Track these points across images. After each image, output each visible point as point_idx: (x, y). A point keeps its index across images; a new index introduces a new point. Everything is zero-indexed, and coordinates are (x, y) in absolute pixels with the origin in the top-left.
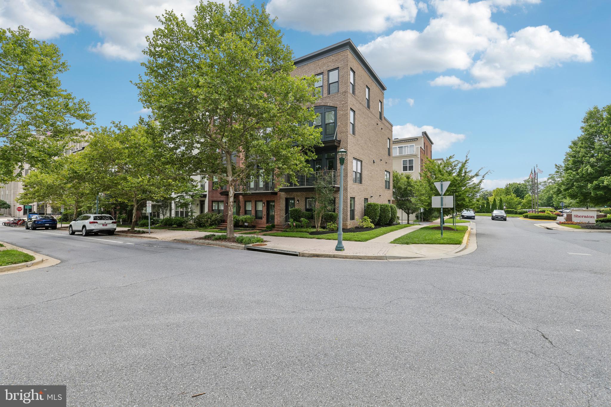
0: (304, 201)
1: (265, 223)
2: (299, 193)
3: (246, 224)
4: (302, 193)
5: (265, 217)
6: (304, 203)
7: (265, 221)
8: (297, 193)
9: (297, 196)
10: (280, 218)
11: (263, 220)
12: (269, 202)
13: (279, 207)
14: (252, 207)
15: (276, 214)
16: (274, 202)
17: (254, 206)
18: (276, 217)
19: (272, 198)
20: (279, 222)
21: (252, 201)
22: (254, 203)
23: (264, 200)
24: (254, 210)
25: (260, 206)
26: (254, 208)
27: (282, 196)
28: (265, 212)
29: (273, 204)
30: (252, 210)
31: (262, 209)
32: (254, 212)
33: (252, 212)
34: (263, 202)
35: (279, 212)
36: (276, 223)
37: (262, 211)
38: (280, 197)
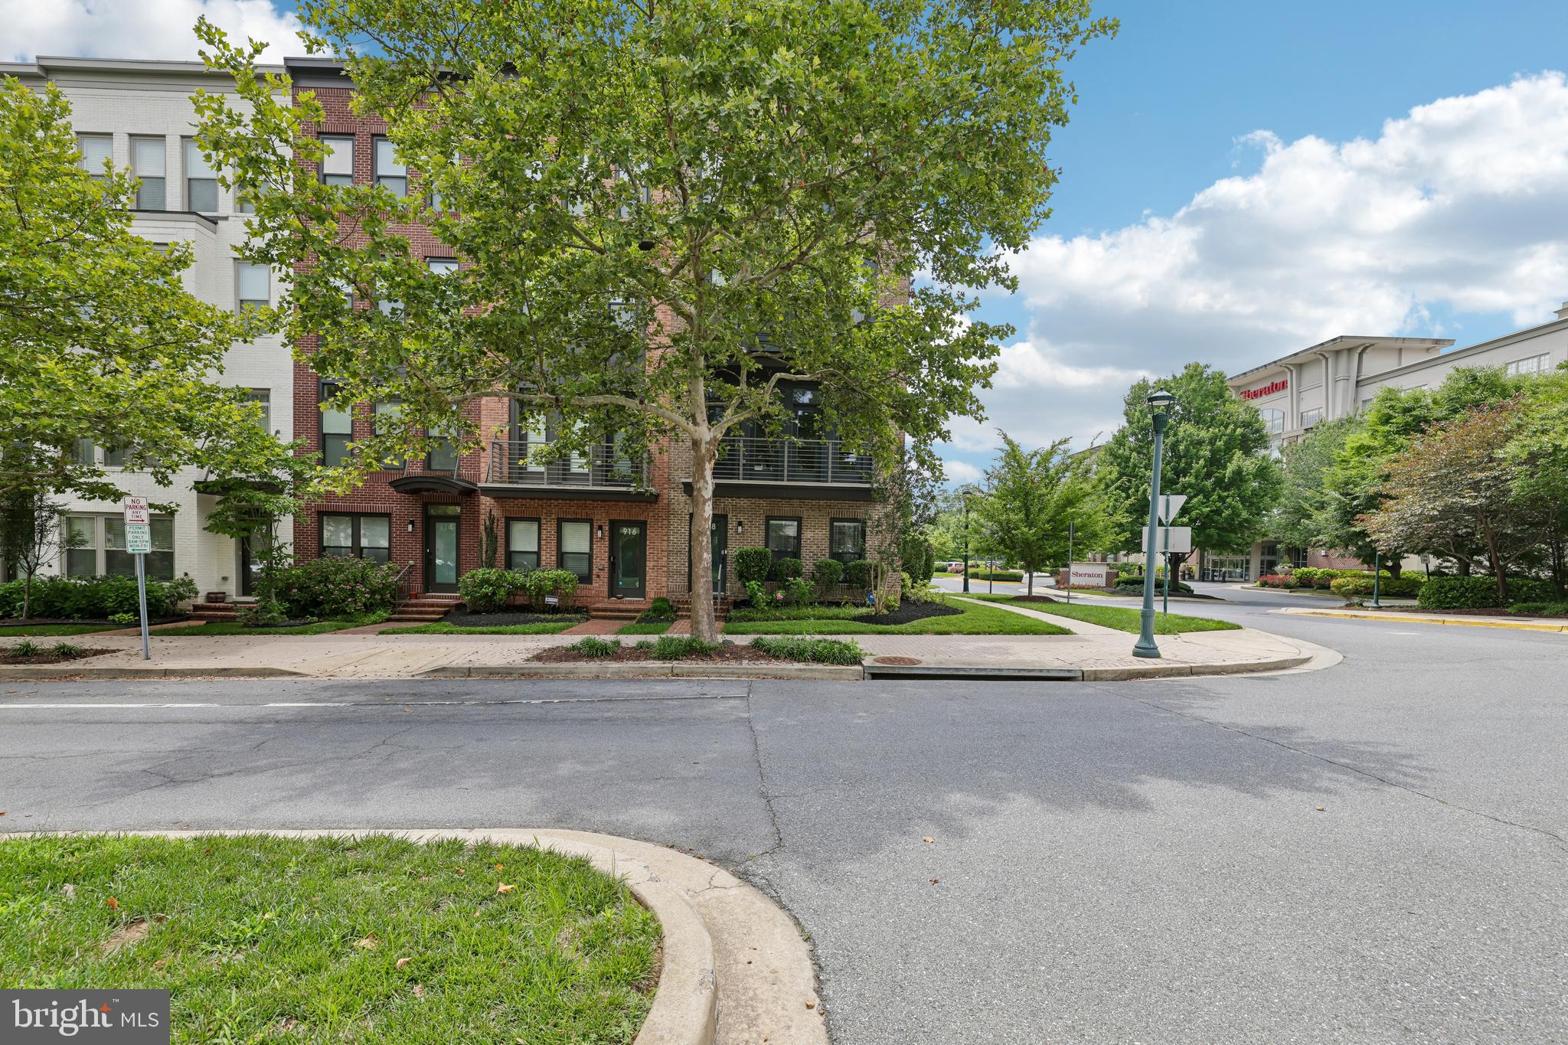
0: (763, 527)
1: (606, 594)
2: (744, 502)
3: (551, 600)
4: (753, 501)
5: (605, 575)
6: (762, 533)
7: (606, 589)
8: (737, 500)
9: (735, 508)
10: (668, 577)
11: (594, 585)
12: (615, 525)
13: (665, 543)
14: (543, 542)
15: (650, 564)
16: (642, 525)
17: (554, 538)
18: (650, 574)
19: (636, 514)
20: (665, 589)
21: (543, 521)
22: (554, 527)
23: (602, 518)
24: (554, 553)
25: (577, 539)
26: (554, 543)
27: (676, 507)
28: (602, 560)
29: (635, 531)
30: (543, 553)
31: (591, 549)
32: (554, 558)
33: (543, 558)
34: (595, 525)
35: (665, 559)
36: (652, 596)
37: (590, 556)
38: (669, 511)
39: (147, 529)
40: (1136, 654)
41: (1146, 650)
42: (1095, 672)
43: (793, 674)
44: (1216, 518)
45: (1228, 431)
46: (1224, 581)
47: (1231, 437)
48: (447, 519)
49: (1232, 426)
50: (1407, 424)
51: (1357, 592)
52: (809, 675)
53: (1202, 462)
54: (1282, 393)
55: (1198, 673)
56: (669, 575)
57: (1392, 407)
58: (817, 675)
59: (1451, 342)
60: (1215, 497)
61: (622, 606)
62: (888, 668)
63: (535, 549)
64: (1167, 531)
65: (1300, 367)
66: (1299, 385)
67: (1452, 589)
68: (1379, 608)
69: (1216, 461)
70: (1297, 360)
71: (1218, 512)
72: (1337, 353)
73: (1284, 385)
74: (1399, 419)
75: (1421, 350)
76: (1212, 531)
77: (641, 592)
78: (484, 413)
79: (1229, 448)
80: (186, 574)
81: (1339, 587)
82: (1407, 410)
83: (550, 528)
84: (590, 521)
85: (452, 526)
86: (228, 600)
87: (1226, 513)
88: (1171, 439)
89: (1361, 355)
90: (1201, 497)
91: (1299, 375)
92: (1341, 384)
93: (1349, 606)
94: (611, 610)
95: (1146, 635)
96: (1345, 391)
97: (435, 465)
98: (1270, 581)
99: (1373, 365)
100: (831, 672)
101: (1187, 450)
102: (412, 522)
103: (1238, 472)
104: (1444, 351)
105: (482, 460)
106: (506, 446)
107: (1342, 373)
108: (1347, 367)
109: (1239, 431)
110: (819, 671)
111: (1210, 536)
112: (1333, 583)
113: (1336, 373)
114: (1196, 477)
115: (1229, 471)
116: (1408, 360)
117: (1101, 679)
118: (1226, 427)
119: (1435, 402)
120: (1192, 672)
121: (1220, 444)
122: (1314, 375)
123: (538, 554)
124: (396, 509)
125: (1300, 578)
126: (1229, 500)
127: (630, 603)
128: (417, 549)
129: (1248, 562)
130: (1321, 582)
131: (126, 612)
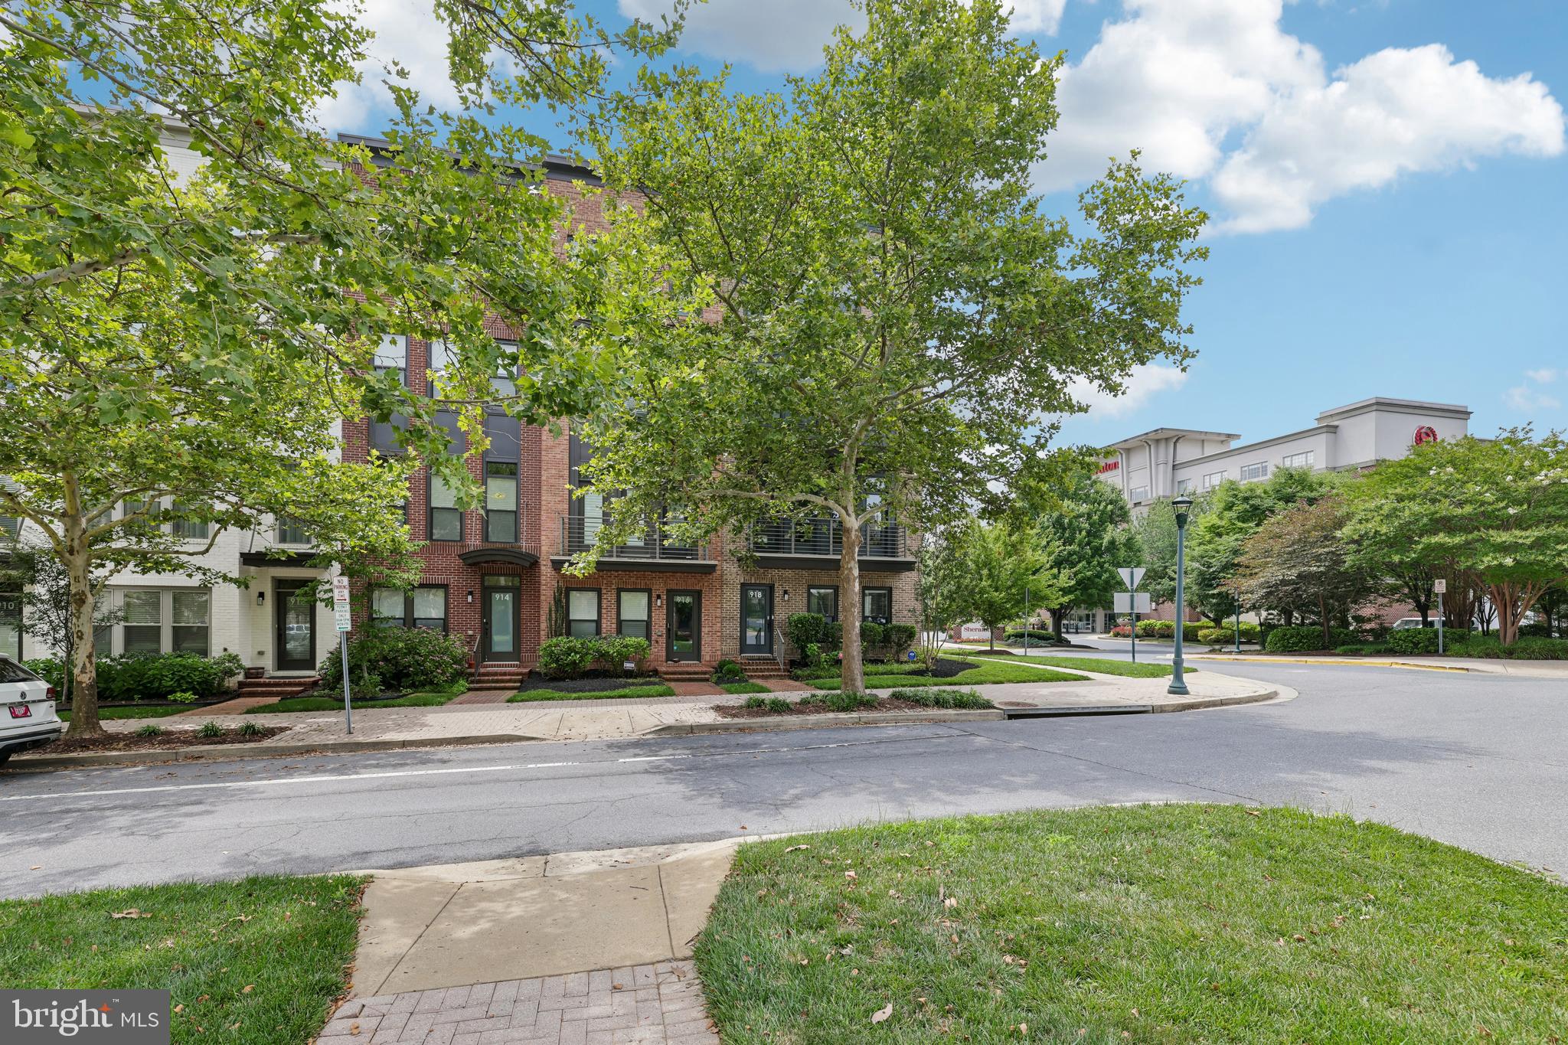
0: (805, 595)
1: (664, 658)
2: (788, 573)
3: (629, 665)
4: (798, 572)
5: (663, 640)
6: (805, 601)
7: (664, 653)
8: (783, 571)
9: (781, 578)
10: (722, 641)
11: (655, 650)
12: (671, 593)
13: (719, 610)
14: (604, 611)
15: (705, 630)
16: (698, 595)
17: (614, 606)
18: (705, 639)
19: (692, 583)
20: (719, 653)
21: (604, 591)
22: (614, 596)
23: (659, 587)
24: (614, 621)
25: (635, 607)
26: (614, 612)
27: (729, 577)
28: (660, 626)
29: (688, 600)
30: (604, 621)
31: (650, 616)
32: (614, 626)
33: (604, 626)
34: (654, 595)
35: (719, 625)
36: (708, 658)
37: (648, 624)
38: (722, 582)
39: (348, 607)
40: (1170, 692)
41: (1179, 689)
42: (1161, 706)
43: (953, 718)
44: (1097, 580)
45: (1101, 507)
46: (1077, 633)
47: (1103, 512)
48: (504, 590)
49: (1104, 504)
50: (1246, 511)
51: (1217, 641)
52: (964, 718)
53: (1084, 533)
54: (1114, 472)
55: (1226, 704)
56: (722, 639)
57: (1235, 496)
58: (971, 718)
59: (1238, 436)
60: (1095, 563)
61: (680, 669)
62: (1018, 709)
63: (595, 617)
64: (1132, 596)
65: (1128, 451)
66: (1128, 466)
67: (1292, 637)
68: (1240, 653)
69: (1094, 533)
70: (1126, 446)
71: (1099, 576)
72: (1158, 441)
73: (1115, 466)
74: (1241, 507)
75: (1217, 441)
76: (1094, 591)
77: (697, 655)
78: (544, 488)
79: (1102, 522)
80: (225, 650)
81: (1205, 636)
82: (1246, 499)
83: (609, 598)
84: (649, 591)
85: (508, 597)
86: (266, 675)
87: (1105, 576)
88: (1055, 514)
89: (1175, 443)
90: (1084, 562)
91: (1128, 459)
92: (1161, 467)
93: (1212, 651)
94: (680, 674)
95: (1178, 677)
96: (1165, 472)
97: (492, 538)
98: (1121, 632)
99: (1186, 452)
100: (980, 714)
101: (1070, 523)
102: (471, 593)
103: (1112, 542)
104: (1234, 444)
105: (543, 533)
106: (566, 520)
107: (1162, 459)
108: (1164, 453)
109: (1110, 507)
110: (972, 714)
111: (1091, 595)
112: (1200, 633)
113: (1157, 458)
114: (1079, 545)
115: (1105, 542)
116: (1210, 450)
117: (1165, 712)
118: (1099, 504)
119: (1265, 492)
120: (1222, 703)
121: (1095, 517)
122: (1140, 459)
123: (598, 622)
124: (453, 580)
125: (1145, 629)
126: (1106, 565)
127: (688, 666)
128: (475, 619)
129: (1094, 616)
130: (1161, 632)
131: (184, 691)
